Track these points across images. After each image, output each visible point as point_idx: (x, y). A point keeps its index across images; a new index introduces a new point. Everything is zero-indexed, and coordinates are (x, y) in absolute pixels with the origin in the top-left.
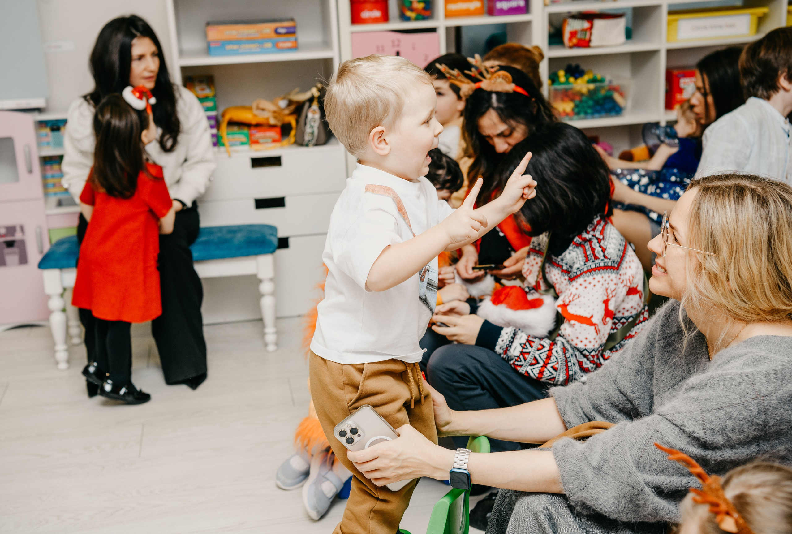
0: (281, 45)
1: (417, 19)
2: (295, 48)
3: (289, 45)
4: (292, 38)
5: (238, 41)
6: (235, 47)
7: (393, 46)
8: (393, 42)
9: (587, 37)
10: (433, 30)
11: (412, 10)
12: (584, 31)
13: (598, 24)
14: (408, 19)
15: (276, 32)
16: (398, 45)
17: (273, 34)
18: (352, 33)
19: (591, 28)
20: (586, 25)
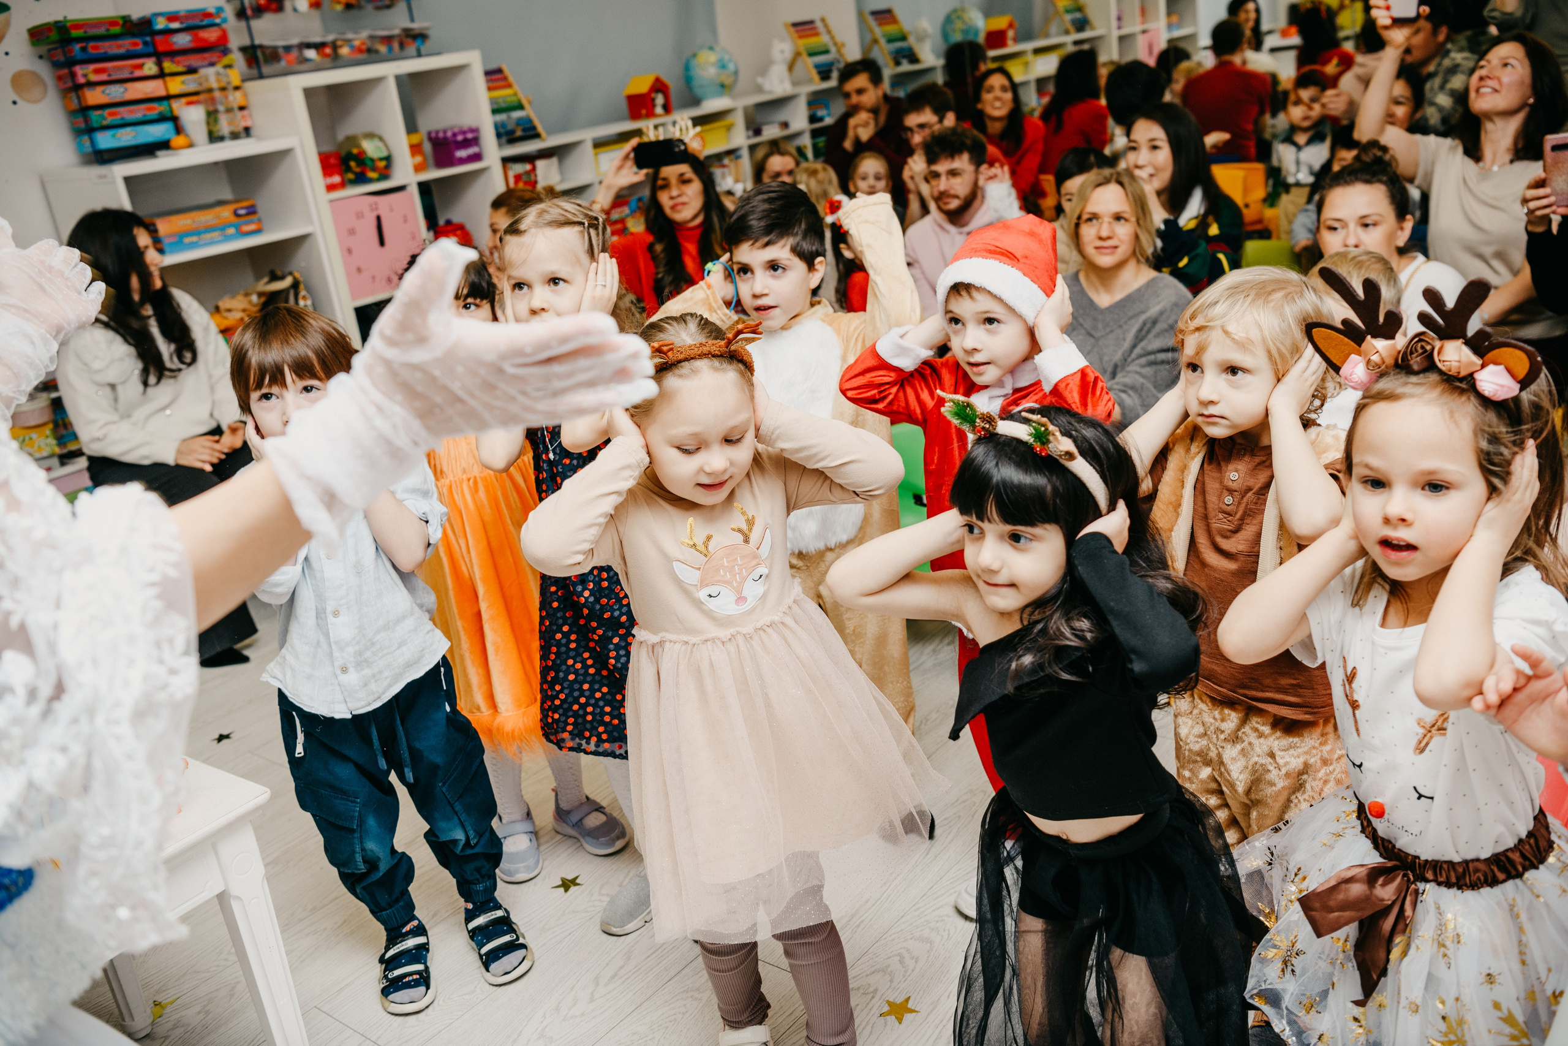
0: (246, 228)
1: (379, 180)
2: (258, 231)
3: (252, 227)
4: (254, 218)
5: (196, 232)
6: (194, 239)
7: (372, 210)
8: (371, 206)
9: (533, 178)
10: (401, 188)
11: (374, 169)
12: (528, 173)
13: (541, 164)
14: (371, 181)
15: (236, 215)
16: (377, 209)
17: (233, 218)
18: (331, 201)
19: (534, 169)
20: (528, 167)
